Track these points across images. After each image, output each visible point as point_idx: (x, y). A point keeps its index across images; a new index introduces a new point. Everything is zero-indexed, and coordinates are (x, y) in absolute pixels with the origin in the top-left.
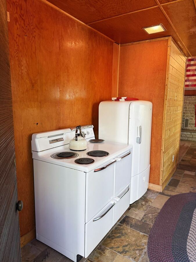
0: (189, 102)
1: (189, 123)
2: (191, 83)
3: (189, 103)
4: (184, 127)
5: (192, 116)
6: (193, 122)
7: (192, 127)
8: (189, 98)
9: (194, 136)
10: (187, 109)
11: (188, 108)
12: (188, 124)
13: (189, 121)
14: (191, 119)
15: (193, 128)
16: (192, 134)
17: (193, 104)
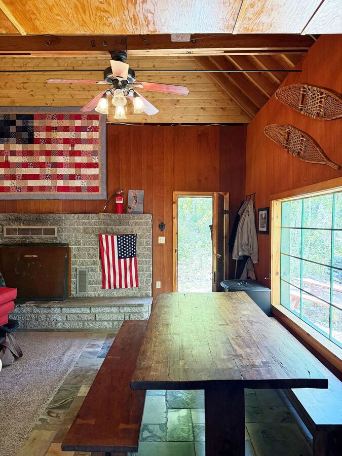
0: (84, 228)
1: (88, 281)
2: (85, 183)
3: (86, 232)
4: (78, 292)
5: (95, 263)
6: (98, 277)
7: (95, 290)
8: (82, 219)
9: (97, 316)
10: (81, 247)
11: (84, 244)
12: (87, 284)
13: (88, 277)
14: (92, 270)
15: (99, 292)
16: (93, 310)
17: (93, 232)
